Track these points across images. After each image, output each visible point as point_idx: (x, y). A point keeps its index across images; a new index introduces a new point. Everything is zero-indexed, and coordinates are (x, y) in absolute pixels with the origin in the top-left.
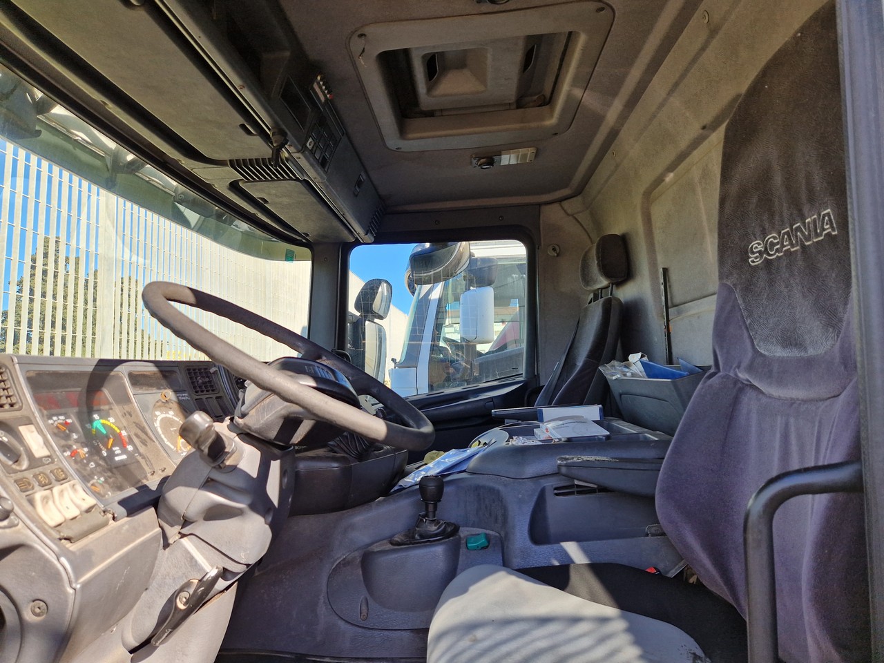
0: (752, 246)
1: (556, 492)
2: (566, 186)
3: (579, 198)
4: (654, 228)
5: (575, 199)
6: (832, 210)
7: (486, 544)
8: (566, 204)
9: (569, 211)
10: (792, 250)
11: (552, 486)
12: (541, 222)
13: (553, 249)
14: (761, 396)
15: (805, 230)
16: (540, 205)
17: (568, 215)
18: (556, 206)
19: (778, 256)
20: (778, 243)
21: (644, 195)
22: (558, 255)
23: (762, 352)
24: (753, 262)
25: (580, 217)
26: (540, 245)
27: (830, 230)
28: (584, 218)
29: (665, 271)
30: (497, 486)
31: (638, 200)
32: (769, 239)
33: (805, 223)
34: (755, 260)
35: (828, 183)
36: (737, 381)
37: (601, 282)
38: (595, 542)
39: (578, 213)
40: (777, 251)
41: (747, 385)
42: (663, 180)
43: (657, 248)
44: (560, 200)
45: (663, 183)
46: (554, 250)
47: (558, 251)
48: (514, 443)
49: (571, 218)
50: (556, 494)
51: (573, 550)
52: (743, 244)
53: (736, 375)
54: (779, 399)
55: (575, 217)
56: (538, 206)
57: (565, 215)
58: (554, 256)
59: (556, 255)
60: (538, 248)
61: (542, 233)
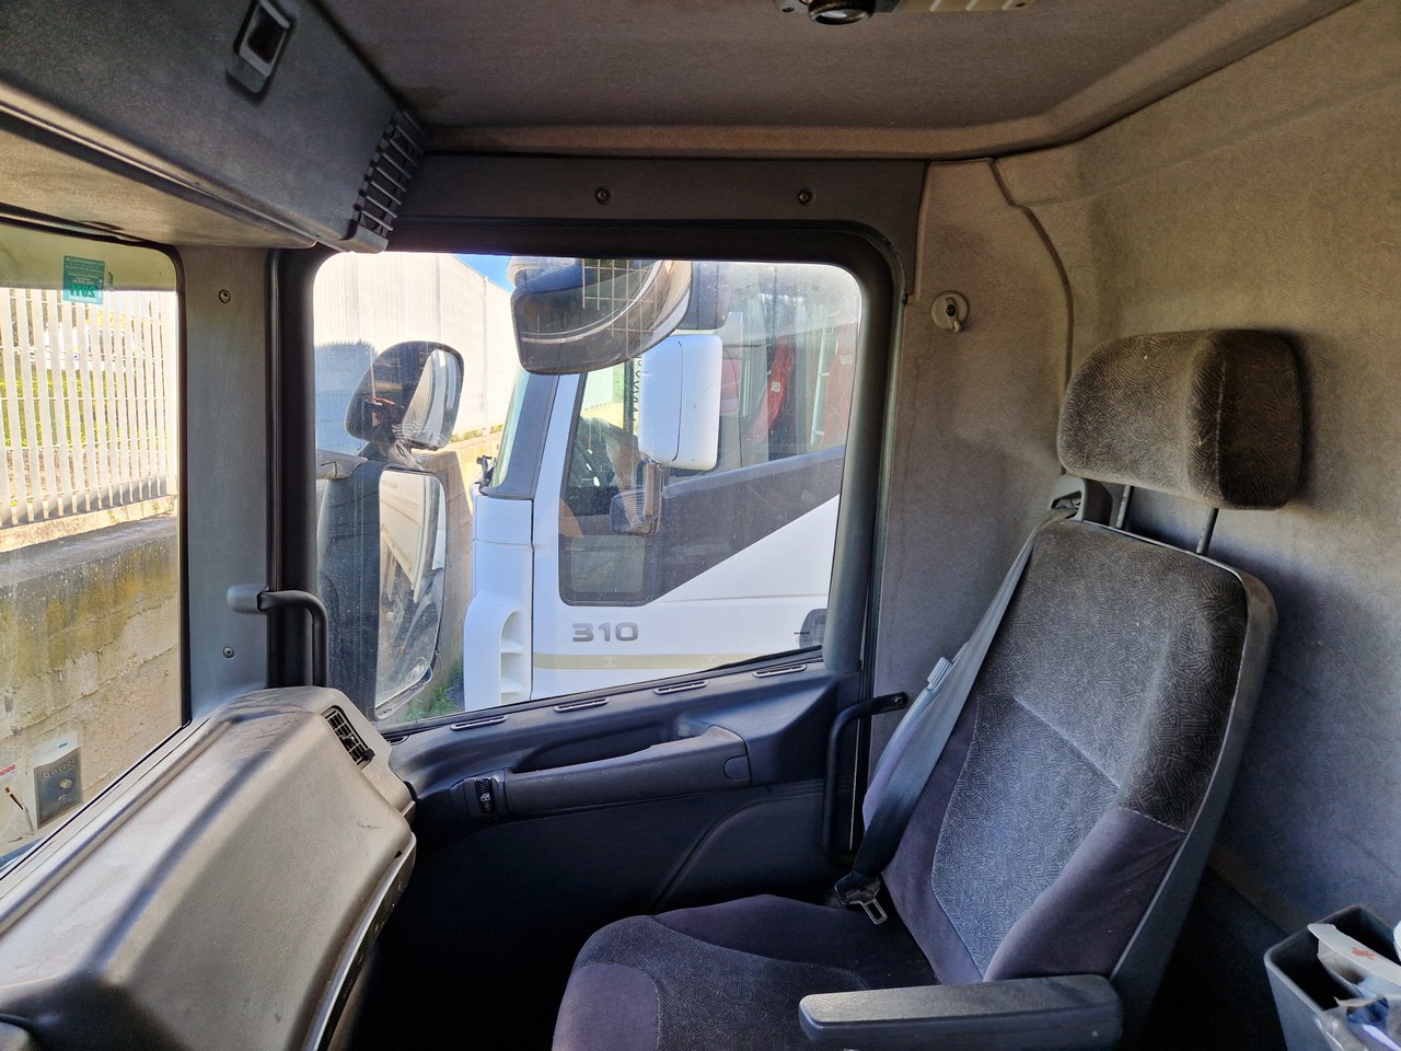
3: (1068, 155)
5: (1053, 154)
8: (1011, 169)
9: (1019, 193)
12: (923, 218)
13: (950, 307)
16: (926, 162)
17: (1011, 202)
18: (981, 170)
22: (964, 326)
25: (1050, 215)
26: (910, 291)
28: (1069, 228)
39: (1039, 202)
44: (995, 156)
46: (952, 310)
47: (962, 314)
49: (1017, 212)
55: (1031, 216)
56: (923, 164)
57: (1001, 201)
58: (950, 331)
59: (957, 326)
60: (905, 302)
61: (920, 253)
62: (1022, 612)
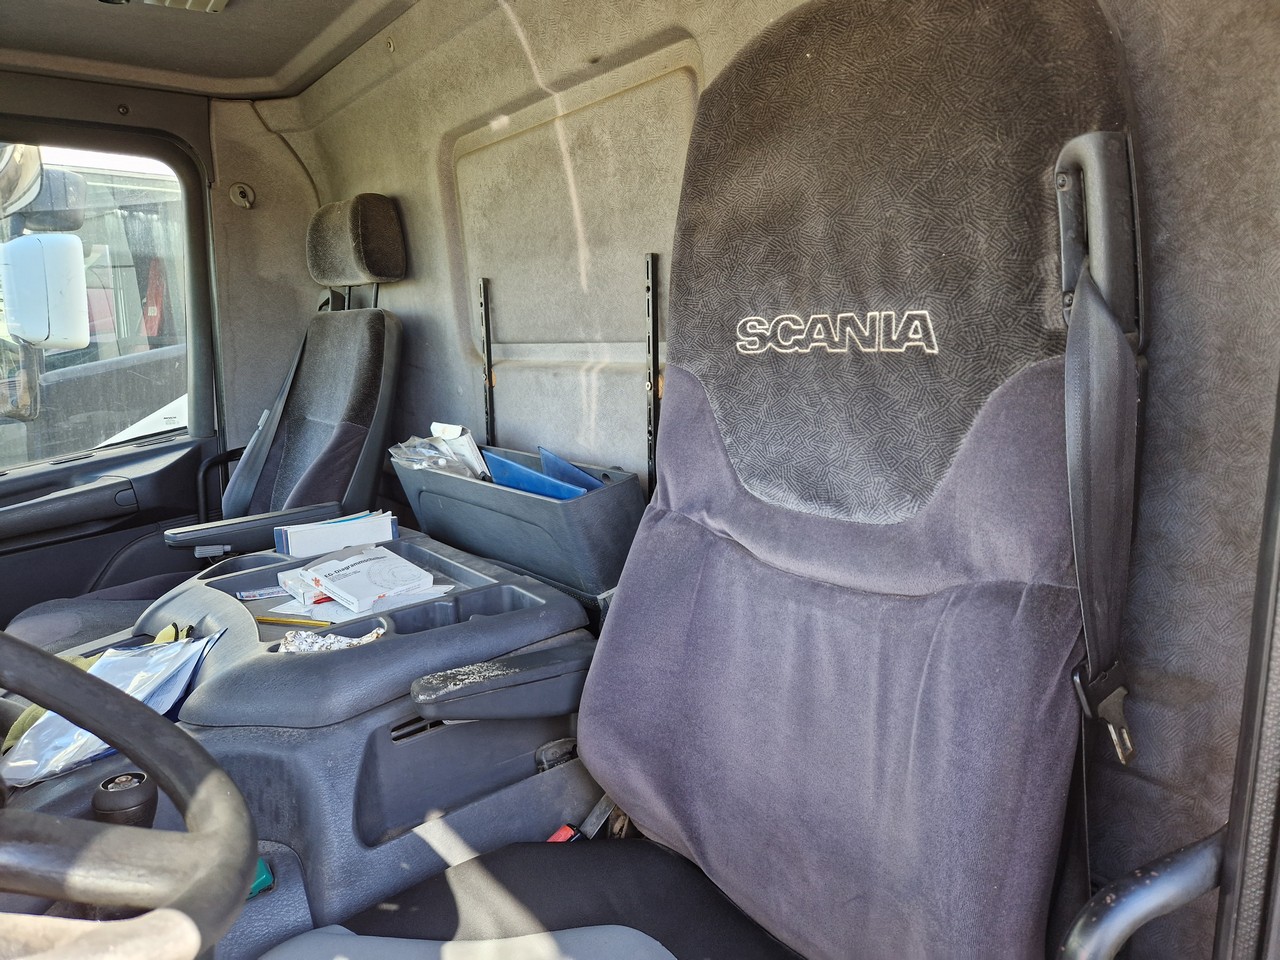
0: (747, 322)
1: (394, 734)
2: (269, 71)
3: (293, 103)
4: (463, 202)
5: (285, 102)
6: (932, 312)
7: (270, 882)
8: (264, 107)
9: (272, 124)
10: (830, 350)
11: (388, 726)
12: (213, 134)
13: (241, 193)
14: (749, 561)
15: (865, 327)
16: (209, 97)
17: (269, 130)
18: (245, 106)
19: (796, 352)
20: (801, 332)
21: (444, 138)
22: (252, 205)
23: (757, 494)
24: (742, 347)
25: (294, 140)
26: (212, 179)
27: (921, 343)
28: (302, 143)
29: (487, 283)
30: (274, 753)
31: (432, 145)
32: (782, 320)
33: (865, 316)
34: (747, 346)
35: (934, 269)
36: (703, 530)
37: (356, 277)
38: (470, 806)
39: (288, 131)
40: (797, 343)
41: (721, 538)
42: (487, 124)
43: (468, 238)
44: (255, 98)
45: (483, 129)
46: (243, 195)
47: (251, 198)
48: (292, 649)
49: (274, 136)
50: (396, 739)
51: (436, 833)
52: (727, 315)
53: (702, 520)
54: (786, 573)
55: (283, 139)
56: (206, 99)
57: (262, 129)
58: (245, 208)
59: (248, 205)
60: (210, 187)
61: (215, 156)
62: (304, 368)
